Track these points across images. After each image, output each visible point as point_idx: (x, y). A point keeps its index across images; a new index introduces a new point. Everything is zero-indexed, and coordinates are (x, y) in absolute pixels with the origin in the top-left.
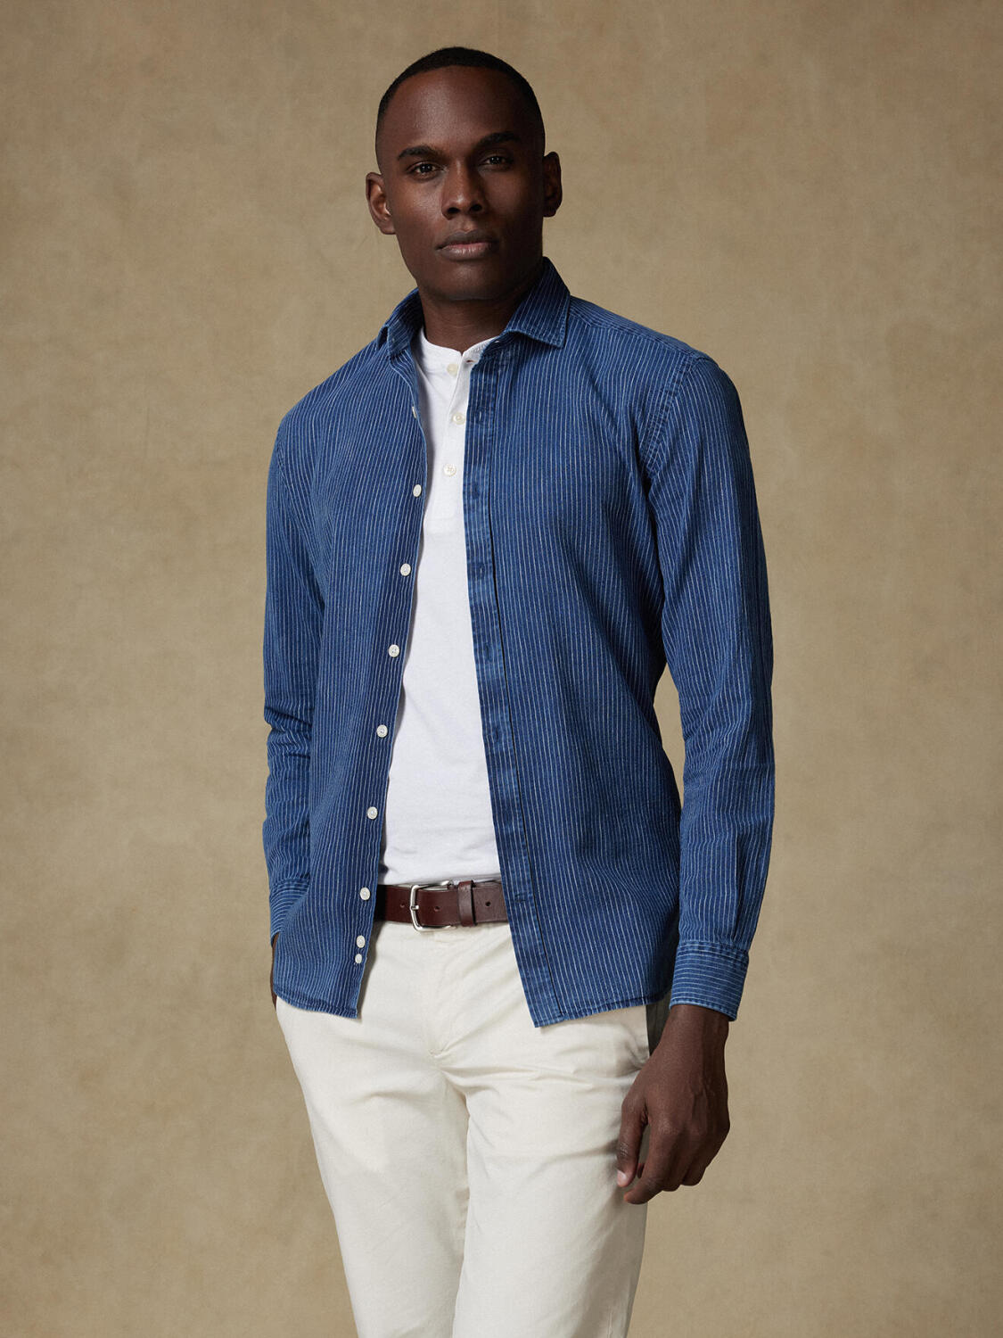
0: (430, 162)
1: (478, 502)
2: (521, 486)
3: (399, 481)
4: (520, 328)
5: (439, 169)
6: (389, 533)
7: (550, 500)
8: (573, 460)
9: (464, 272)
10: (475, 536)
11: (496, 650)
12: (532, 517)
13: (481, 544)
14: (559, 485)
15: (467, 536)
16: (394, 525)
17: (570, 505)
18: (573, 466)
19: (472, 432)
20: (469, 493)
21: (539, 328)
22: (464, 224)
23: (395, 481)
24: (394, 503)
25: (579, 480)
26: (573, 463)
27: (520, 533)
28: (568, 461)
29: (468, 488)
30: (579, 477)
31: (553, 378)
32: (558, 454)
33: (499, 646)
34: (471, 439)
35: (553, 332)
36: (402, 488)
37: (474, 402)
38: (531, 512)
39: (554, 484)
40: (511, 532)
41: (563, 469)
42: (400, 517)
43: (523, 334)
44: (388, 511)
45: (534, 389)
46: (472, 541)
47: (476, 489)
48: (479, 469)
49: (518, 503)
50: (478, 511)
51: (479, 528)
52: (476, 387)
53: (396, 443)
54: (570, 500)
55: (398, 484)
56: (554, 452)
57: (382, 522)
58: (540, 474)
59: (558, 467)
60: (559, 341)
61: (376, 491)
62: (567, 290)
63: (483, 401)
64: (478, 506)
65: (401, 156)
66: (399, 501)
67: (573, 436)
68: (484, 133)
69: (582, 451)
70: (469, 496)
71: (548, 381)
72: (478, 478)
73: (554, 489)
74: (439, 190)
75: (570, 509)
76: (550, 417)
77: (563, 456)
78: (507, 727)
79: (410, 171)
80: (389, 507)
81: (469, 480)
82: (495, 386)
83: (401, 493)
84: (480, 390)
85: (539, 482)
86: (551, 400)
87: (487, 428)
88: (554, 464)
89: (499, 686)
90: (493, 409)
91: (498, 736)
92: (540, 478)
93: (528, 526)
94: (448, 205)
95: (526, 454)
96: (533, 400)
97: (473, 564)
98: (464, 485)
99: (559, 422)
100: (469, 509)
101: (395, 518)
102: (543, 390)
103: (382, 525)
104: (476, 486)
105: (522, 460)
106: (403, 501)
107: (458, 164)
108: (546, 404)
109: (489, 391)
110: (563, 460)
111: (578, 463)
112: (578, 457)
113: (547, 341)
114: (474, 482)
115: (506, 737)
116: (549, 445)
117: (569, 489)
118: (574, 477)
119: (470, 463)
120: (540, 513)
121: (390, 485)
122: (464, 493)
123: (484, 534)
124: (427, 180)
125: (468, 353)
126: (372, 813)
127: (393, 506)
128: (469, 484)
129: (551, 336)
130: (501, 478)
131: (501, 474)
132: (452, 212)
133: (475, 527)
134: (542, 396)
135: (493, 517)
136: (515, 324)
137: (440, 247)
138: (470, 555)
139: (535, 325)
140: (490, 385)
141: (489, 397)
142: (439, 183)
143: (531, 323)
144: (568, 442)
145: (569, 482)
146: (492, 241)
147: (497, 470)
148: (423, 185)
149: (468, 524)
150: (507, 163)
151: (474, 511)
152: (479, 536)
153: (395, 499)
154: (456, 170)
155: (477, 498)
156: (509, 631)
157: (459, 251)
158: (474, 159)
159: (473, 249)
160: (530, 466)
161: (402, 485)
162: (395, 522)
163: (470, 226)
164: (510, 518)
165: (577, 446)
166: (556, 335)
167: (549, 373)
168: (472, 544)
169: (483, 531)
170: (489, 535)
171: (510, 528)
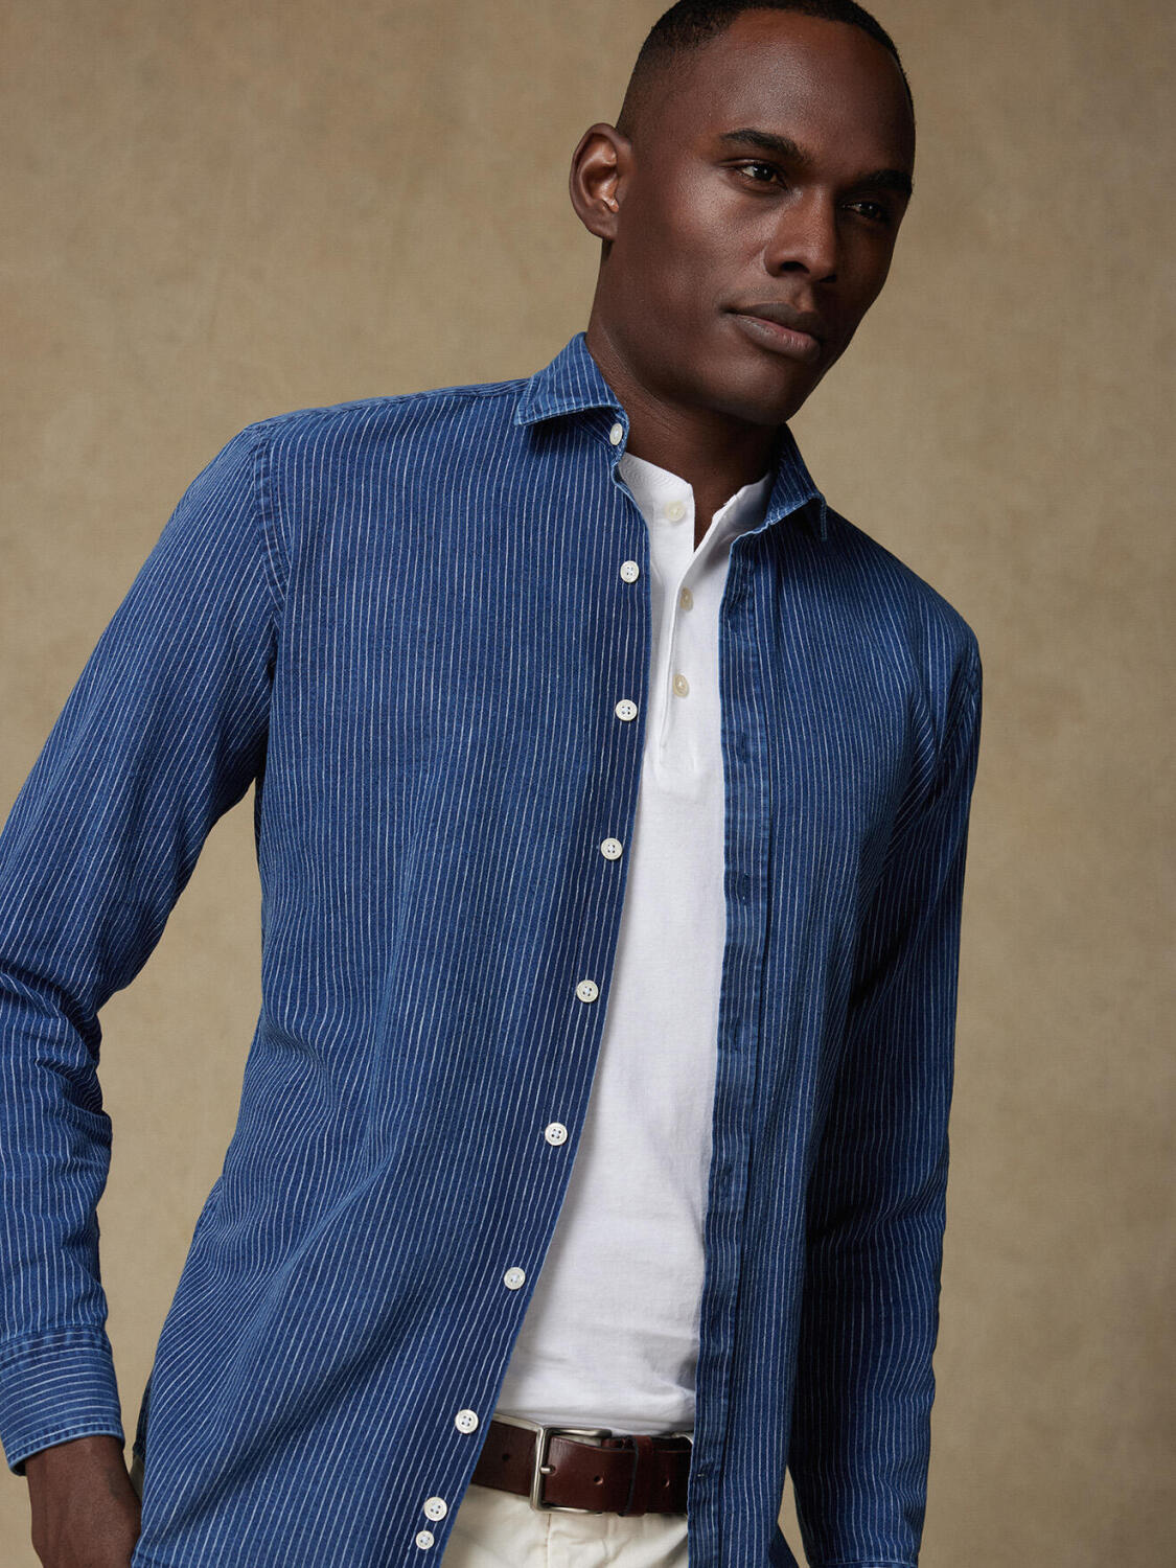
1: (749, 770)
11: (748, 1034)
15: (727, 821)
22: (797, 294)
24: (585, 719)
29: (731, 739)
33: (753, 1029)
40: (804, 840)
46: (735, 834)
47: (742, 744)
50: (750, 785)
51: (750, 814)
64: (749, 776)
70: (733, 755)
72: (747, 727)
78: (743, 1171)
81: (731, 725)
89: (742, 1096)
94: (787, 254)
97: (735, 873)
98: (724, 732)
100: (735, 776)
101: (586, 745)
104: (743, 739)
107: (821, 193)
114: (739, 731)
123: (757, 828)
126: (516, 1278)
127: (583, 725)
128: (731, 732)
132: (790, 266)
133: (743, 811)
135: (775, 805)
137: (736, 311)
138: (730, 856)
146: (821, 341)
149: (731, 802)
150: (881, 222)
151: (742, 782)
152: (749, 828)
153: (587, 713)
154: (813, 197)
155: (746, 761)
156: (770, 1007)
158: (842, 197)
162: (586, 754)
163: (806, 302)
168: (734, 838)
169: (758, 822)
170: (767, 833)
171: (804, 832)
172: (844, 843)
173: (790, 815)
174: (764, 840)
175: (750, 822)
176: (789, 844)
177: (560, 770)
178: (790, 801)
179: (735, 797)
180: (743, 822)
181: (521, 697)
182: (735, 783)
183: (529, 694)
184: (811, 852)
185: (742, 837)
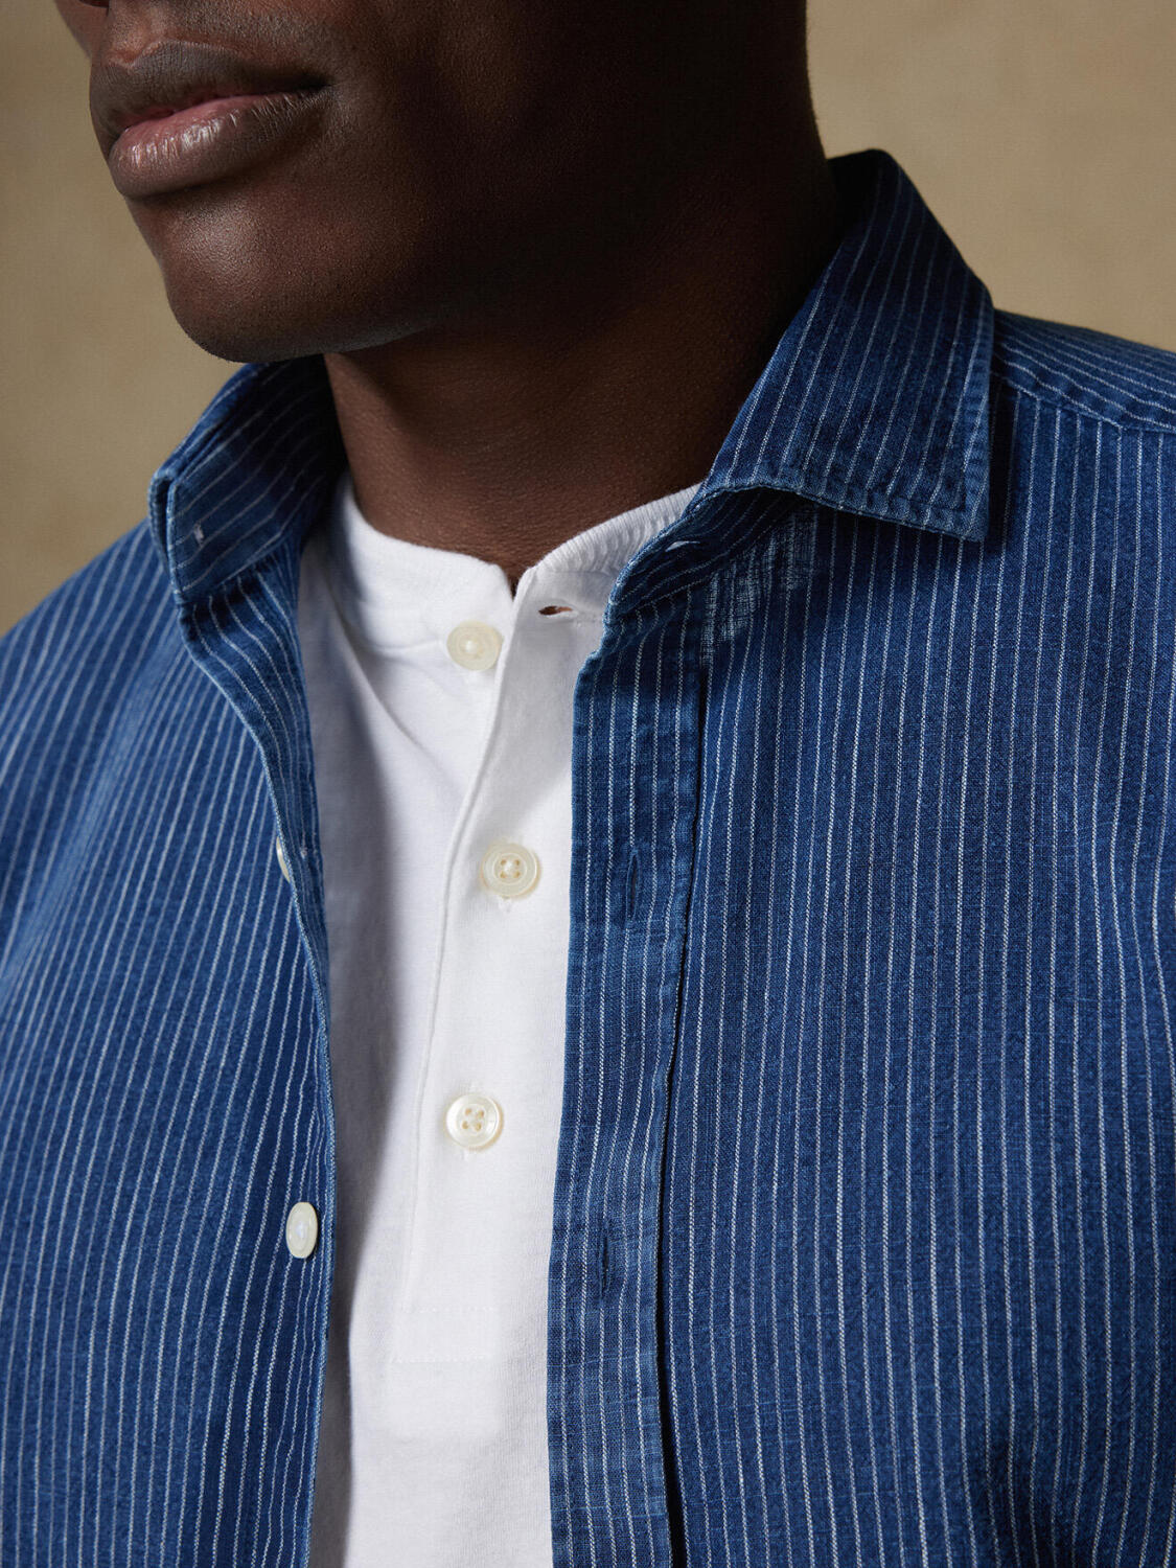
1: (611, 1324)
2: (829, 1272)
3: (224, 1171)
4: (772, 468)
6: (181, 1419)
7: (973, 1361)
8: (1090, 1157)
10: (598, 1498)
12: (882, 1441)
13: (622, 1533)
14: (1020, 1283)
15: (557, 1486)
16: (204, 1384)
17: (1074, 1387)
18: (1092, 1189)
19: (595, 968)
20: (575, 1268)
21: (867, 458)
23: (206, 1166)
24: (201, 1275)
25: (1120, 1258)
26: (1091, 1174)
27: (821, 1513)
28: (1065, 1156)
29: (575, 1247)
30: (1119, 1247)
31: (979, 708)
32: (1015, 1116)
34: (593, 1002)
35: (932, 471)
36: (237, 1202)
37: (600, 830)
38: (880, 1411)
39: (995, 1276)
40: (775, 1501)
41: (1043, 1199)
42: (228, 1349)
43: (790, 496)
44: (174, 1314)
45: (888, 756)
46: (579, 1517)
47: (605, 1256)
48: (621, 1149)
49: (809, 1356)
50: (610, 1377)
51: (613, 1454)
52: (601, 757)
53: (217, 986)
54: (1072, 1363)
55: (221, 1188)
56: (991, 1106)
57: (151, 1363)
58: (921, 1216)
59: (1017, 1189)
60: (962, 508)
61: (123, 1209)
62: (976, 291)
63: (643, 821)
64: (611, 1342)
66: (222, 1267)
67: (1088, 1028)
69: (1138, 1112)
70: (574, 1288)
71: (957, 718)
72: (615, 1202)
73: (996, 1303)
75: (1073, 1408)
76: (970, 912)
77: (1040, 1134)
80: (178, 1292)
81: (577, 1209)
82: (695, 739)
83: (231, 1228)
84: (622, 772)
85: (921, 1261)
86: (974, 820)
87: (657, 941)
88: (993, 1169)
90: (690, 848)
92: (922, 1240)
93: (864, 1485)
95: (854, 1102)
96: (885, 815)
98: (559, 1230)
99: (1017, 941)
100: (574, 1354)
101: (208, 1346)
102: (932, 765)
103: (149, 1377)
104: (605, 1236)
105: (830, 1132)
106: (243, 1263)
108: (950, 839)
109: (665, 771)
110: (1040, 1153)
111: (1116, 1172)
112: (1114, 1141)
113: (904, 514)
114: (598, 1219)
116: (969, 1064)
117: (1071, 1305)
118: (1093, 1243)
119: (589, 1120)
120: (927, 1422)
121: (183, 1182)
122: (555, 1269)
123: (636, 1490)
125: (545, 574)
127: (197, 1291)
128: (578, 1227)
129: (924, 493)
130: (724, 1215)
131: (725, 1196)
133: (596, 1450)
134: (930, 796)
135: (685, 1412)
136: (749, 454)
139: (847, 446)
140: (667, 740)
141: (665, 797)
143: (826, 441)
144: (1064, 1052)
145: (1070, 1269)
147: (704, 1168)
149: (564, 1431)
151: (592, 1368)
152: (616, 1495)
153: (204, 1257)
155: (611, 1301)
160: (874, 1168)
161: (239, 1192)
162: (205, 1368)
164: (769, 1431)
165: (1112, 1084)
166: (949, 485)
167: (959, 681)
168: (580, 1533)
169: (634, 1472)
170: (661, 1500)
171: (772, 1477)
172: (908, 1479)
173: (728, 1435)
174: (655, 1521)
175: (615, 1477)
176: (735, 1517)
177: (146, 1424)
178: (725, 1393)
179: (573, 1412)
180: (597, 1479)
181: (64, 1257)
182: (572, 1374)
183: (81, 1247)
184: (799, 1532)
185: (601, 1524)
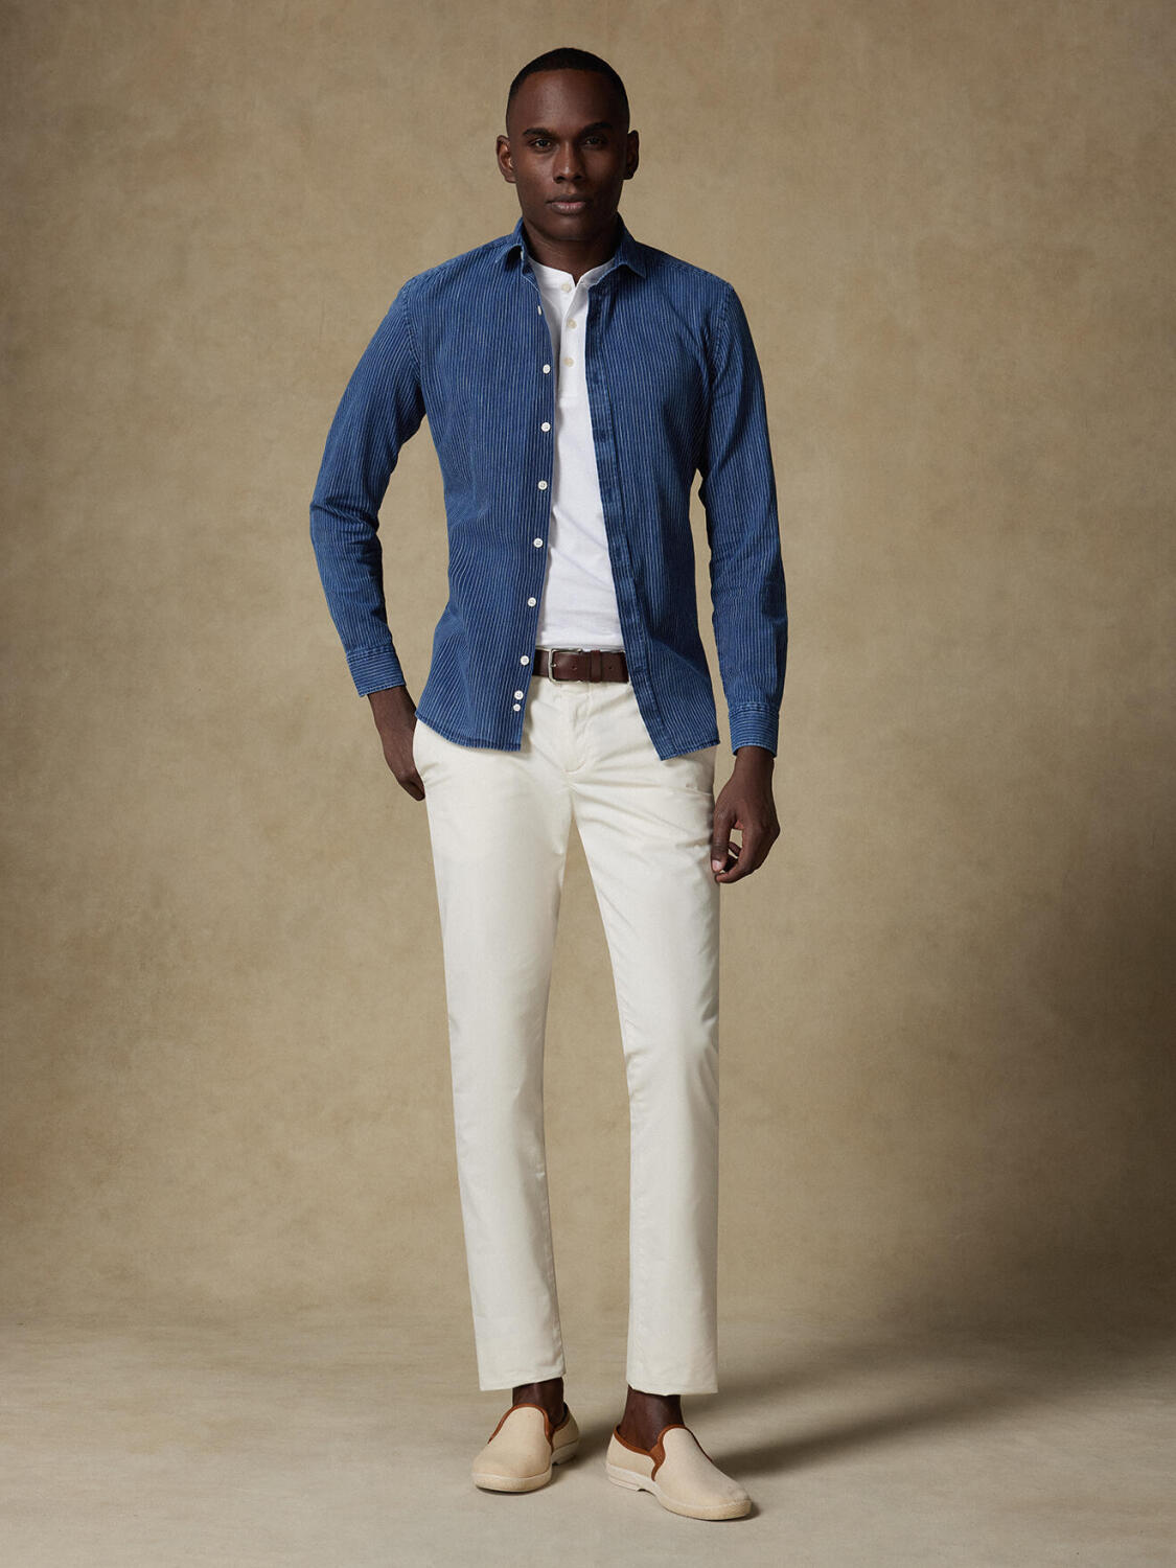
0: (546, 140)
2: (634, 378)
3: (531, 363)
4: (627, 262)
5: (553, 145)
6: (528, 401)
8: (670, 363)
9: (566, 222)
10: (598, 411)
11: (616, 494)
12: (644, 401)
13: (602, 417)
15: (591, 409)
16: (532, 396)
18: (671, 367)
19: (589, 334)
20: (591, 379)
21: (635, 263)
22: (568, 188)
23: (528, 363)
24: (530, 379)
26: (670, 365)
27: (635, 412)
29: (590, 376)
31: (642, 301)
33: (617, 491)
34: (589, 339)
36: (534, 368)
37: (591, 312)
38: (643, 398)
40: (627, 410)
42: (536, 390)
43: (627, 267)
44: (525, 385)
45: (629, 308)
46: (595, 414)
47: (595, 377)
48: (596, 363)
49: (632, 390)
50: (600, 393)
52: (592, 301)
53: (523, 334)
55: (531, 366)
57: (521, 393)
58: (647, 371)
59: (660, 366)
61: (513, 371)
63: (596, 313)
64: (599, 389)
65: (525, 133)
66: (533, 378)
68: (588, 122)
70: (591, 382)
71: (639, 302)
72: (597, 369)
74: (552, 161)
76: (646, 330)
78: (626, 549)
79: (532, 144)
80: (526, 382)
81: (590, 369)
82: (601, 302)
83: (534, 372)
84: (594, 304)
86: (644, 316)
87: (597, 332)
90: (599, 319)
91: (619, 555)
93: (641, 407)
94: (557, 174)
95: (634, 355)
96: (630, 316)
97: (597, 430)
98: (587, 373)
99: (654, 334)
100: (593, 391)
101: (532, 390)
102: (636, 309)
103: (521, 396)
104: (596, 375)
106: (536, 377)
107: (567, 144)
108: (641, 320)
109: (598, 306)
112: (673, 361)
114: (593, 371)
115: (625, 556)
116: (650, 350)
119: (589, 357)
121: (524, 366)
122: (586, 378)
123: (605, 410)
124: (545, 152)
125: (585, 276)
126: (532, 602)
127: (529, 382)
128: (590, 373)
131: (615, 369)
132: (560, 179)
133: (597, 404)
134: (636, 314)
135: (612, 399)
137: (549, 202)
138: (594, 424)
139: (633, 260)
140: (598, 300)
141: (598, 310)
142: (552, 155)
144: (664, 349)
145: (669, 378)
146: (588, 201)
147: (611, 365)
148: (540, 156)
150: (602, 144)
151: (596, 393)
152: (602, 411)
153: (530, 377)
154: (564, 146)
155: (598, 383)
156: (625, 482)
157: (562, 206)
158: (578, 142)
159: (574, 206)
161: (534, 366)
162: (532, 393)
163: (573, 191)
164: (626, 401)
165: (671, 352)
167: (638, 297)
